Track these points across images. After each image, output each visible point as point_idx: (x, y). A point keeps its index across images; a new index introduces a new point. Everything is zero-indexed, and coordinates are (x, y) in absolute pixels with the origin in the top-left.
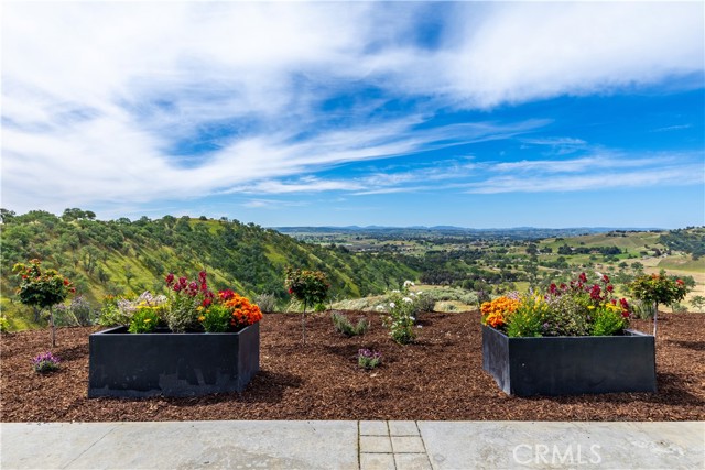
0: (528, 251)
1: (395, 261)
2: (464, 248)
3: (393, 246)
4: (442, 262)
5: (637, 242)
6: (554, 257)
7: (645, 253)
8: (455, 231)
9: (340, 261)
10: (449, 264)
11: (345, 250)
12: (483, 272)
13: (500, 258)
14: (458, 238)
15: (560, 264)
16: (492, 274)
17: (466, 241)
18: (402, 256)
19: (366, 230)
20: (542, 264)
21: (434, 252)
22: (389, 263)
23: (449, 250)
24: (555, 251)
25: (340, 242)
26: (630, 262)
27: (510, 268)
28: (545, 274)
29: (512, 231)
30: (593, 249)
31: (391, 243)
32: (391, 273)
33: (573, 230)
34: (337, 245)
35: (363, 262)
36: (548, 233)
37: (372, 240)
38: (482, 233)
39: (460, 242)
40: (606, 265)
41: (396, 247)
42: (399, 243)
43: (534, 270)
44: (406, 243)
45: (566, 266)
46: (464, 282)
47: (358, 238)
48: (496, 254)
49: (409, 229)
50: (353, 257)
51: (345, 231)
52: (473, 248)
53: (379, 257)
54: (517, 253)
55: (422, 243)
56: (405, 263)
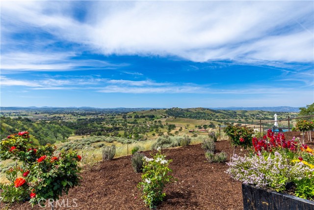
0: (123, 117)
1: (60, 125)
2: (96, 117)
3: (58, 117)
4: (86, 124)
5: (159, 113)
6: (133, 120)
7: (162, 117)
8: (91, 109)
9: (25, 126)
10: (89, 125)
11: (28, 120)
12: (105, 127)
13: (112, 121)
14: (93, 112)
15: (135, 122)
16: (109, 128)
17: (97, 114)
18: (64, 122)
19: (41, 109)
20: (128, 123)
21: (81, 119)
22: (57, 126)
23: (89, 118)
24: (133, 117)
25: (23, 115)
26: (158, 120)
27: (116, 125)
28: (130, 127)
29: (116, 109)
30: (146, 116)
31: (57, 115)
32: (58, 131)
33: (139, 109)
34: (23, 117)
35: (40, 126)
36: (130, 110)
37: (46, 114)
38: (104, 110)
39: (94, 114)
40: (150, 122)
41: (60, 117)
42: (62, 115)
43: (125, 125)
44: (66, 115)
45: (137, 123)
46: (97, 133)
47: (36, 113)
48: (110, 119)
49: (67, 108)
50: (33, 124)
51: (28, 109)
52: (100, 117)
53: (50, 123)
54: (119, 119)
55: (75, 115)
56: (66, 125)
